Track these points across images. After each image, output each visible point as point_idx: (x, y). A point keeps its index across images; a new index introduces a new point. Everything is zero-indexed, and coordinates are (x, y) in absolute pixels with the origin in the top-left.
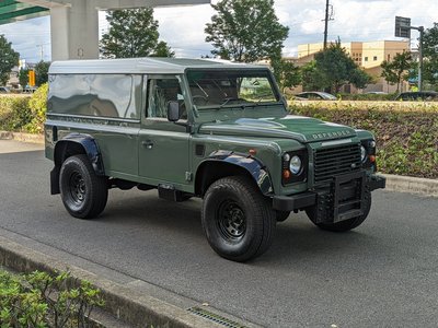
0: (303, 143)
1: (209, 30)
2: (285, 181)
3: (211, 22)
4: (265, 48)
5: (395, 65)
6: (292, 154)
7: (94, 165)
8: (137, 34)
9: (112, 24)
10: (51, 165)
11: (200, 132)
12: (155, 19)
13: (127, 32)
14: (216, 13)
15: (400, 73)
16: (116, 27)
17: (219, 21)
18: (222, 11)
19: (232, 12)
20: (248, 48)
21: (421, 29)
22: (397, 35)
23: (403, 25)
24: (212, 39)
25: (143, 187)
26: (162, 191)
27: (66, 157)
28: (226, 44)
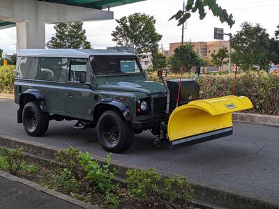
0: (148, 95)
1: (114, 35)
2: (138, 114)
3: (115, 31)
4: (147, 46)
5: (218, 55)
6: (142, 100)
7: (41, 107)
8: (72, 37)
9: (57, 31)
10: (18, 107)
11: (96, 88)
12: (83, 29)
13: (67, 36)
14: (118, 25)
15: (222, 60)
16: (59, 32)
17: (120, 30)
18: (122, 24)
19: (128, 24)
20: (137, 45)
21: (230, 35)
22: (215, 38)
23: (219, 32)
24: (116, 40)
25: (69, 119)
26: (80, 121)
27: (26, 103)
28: (124, 43)
